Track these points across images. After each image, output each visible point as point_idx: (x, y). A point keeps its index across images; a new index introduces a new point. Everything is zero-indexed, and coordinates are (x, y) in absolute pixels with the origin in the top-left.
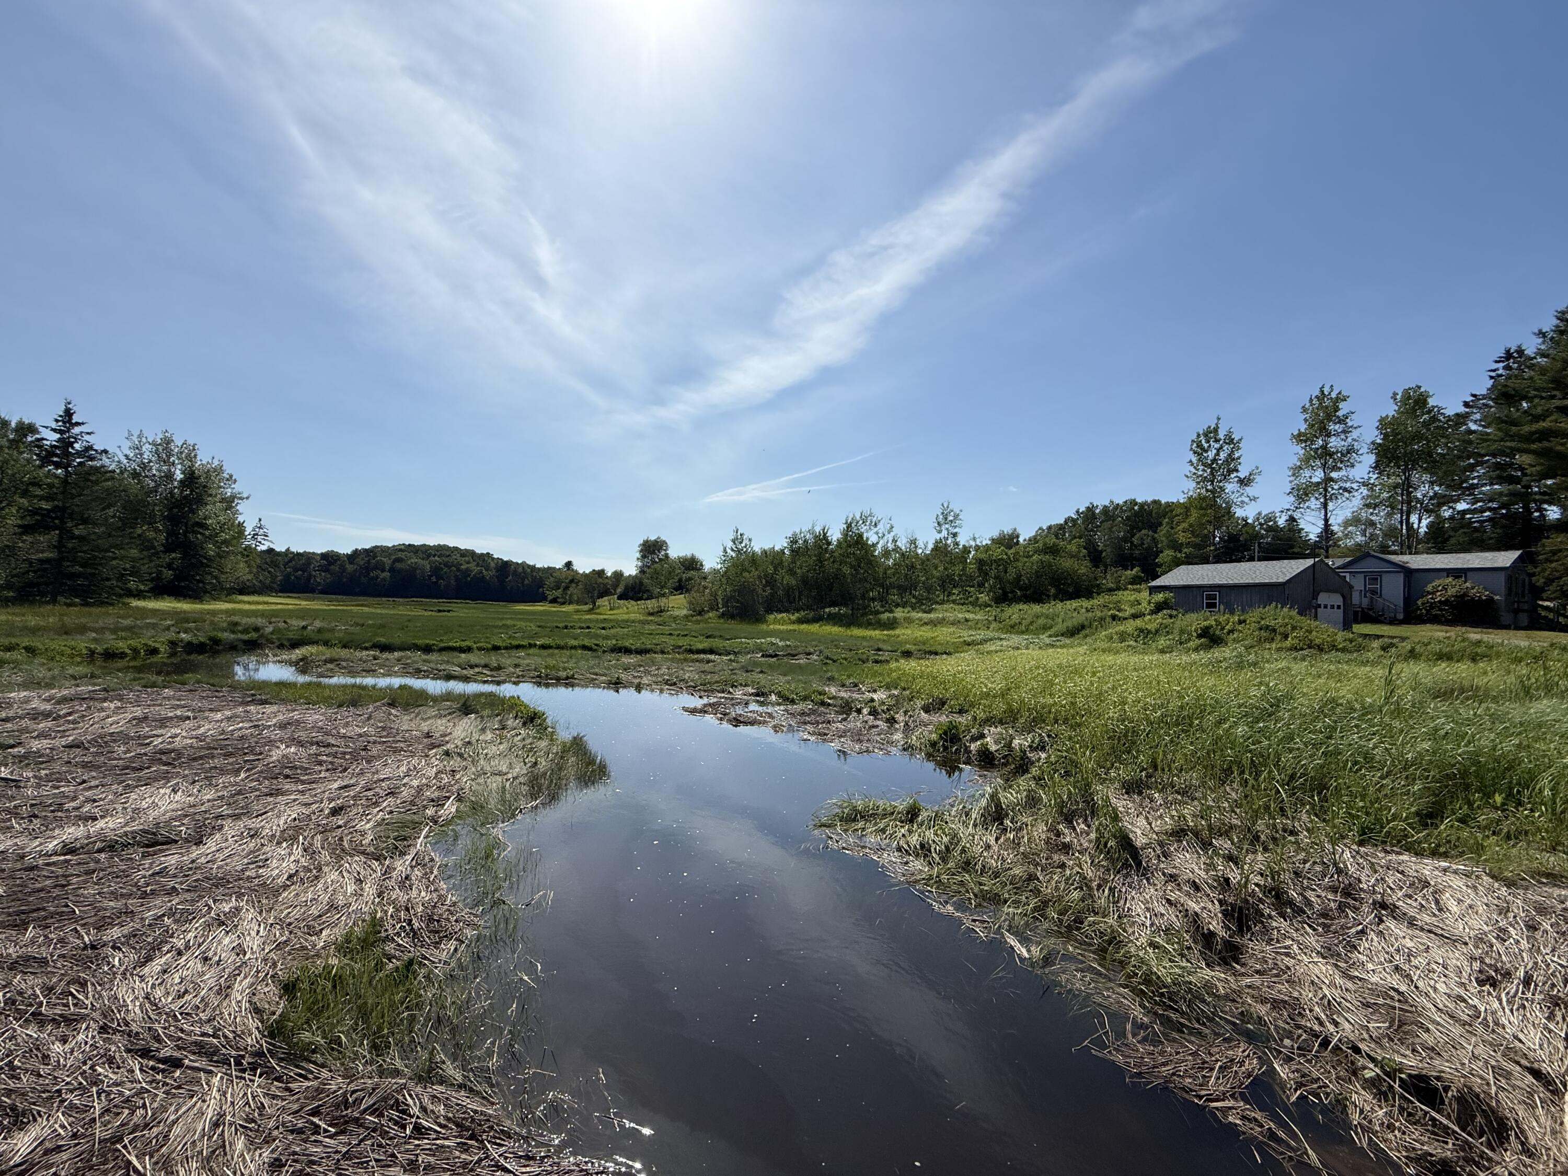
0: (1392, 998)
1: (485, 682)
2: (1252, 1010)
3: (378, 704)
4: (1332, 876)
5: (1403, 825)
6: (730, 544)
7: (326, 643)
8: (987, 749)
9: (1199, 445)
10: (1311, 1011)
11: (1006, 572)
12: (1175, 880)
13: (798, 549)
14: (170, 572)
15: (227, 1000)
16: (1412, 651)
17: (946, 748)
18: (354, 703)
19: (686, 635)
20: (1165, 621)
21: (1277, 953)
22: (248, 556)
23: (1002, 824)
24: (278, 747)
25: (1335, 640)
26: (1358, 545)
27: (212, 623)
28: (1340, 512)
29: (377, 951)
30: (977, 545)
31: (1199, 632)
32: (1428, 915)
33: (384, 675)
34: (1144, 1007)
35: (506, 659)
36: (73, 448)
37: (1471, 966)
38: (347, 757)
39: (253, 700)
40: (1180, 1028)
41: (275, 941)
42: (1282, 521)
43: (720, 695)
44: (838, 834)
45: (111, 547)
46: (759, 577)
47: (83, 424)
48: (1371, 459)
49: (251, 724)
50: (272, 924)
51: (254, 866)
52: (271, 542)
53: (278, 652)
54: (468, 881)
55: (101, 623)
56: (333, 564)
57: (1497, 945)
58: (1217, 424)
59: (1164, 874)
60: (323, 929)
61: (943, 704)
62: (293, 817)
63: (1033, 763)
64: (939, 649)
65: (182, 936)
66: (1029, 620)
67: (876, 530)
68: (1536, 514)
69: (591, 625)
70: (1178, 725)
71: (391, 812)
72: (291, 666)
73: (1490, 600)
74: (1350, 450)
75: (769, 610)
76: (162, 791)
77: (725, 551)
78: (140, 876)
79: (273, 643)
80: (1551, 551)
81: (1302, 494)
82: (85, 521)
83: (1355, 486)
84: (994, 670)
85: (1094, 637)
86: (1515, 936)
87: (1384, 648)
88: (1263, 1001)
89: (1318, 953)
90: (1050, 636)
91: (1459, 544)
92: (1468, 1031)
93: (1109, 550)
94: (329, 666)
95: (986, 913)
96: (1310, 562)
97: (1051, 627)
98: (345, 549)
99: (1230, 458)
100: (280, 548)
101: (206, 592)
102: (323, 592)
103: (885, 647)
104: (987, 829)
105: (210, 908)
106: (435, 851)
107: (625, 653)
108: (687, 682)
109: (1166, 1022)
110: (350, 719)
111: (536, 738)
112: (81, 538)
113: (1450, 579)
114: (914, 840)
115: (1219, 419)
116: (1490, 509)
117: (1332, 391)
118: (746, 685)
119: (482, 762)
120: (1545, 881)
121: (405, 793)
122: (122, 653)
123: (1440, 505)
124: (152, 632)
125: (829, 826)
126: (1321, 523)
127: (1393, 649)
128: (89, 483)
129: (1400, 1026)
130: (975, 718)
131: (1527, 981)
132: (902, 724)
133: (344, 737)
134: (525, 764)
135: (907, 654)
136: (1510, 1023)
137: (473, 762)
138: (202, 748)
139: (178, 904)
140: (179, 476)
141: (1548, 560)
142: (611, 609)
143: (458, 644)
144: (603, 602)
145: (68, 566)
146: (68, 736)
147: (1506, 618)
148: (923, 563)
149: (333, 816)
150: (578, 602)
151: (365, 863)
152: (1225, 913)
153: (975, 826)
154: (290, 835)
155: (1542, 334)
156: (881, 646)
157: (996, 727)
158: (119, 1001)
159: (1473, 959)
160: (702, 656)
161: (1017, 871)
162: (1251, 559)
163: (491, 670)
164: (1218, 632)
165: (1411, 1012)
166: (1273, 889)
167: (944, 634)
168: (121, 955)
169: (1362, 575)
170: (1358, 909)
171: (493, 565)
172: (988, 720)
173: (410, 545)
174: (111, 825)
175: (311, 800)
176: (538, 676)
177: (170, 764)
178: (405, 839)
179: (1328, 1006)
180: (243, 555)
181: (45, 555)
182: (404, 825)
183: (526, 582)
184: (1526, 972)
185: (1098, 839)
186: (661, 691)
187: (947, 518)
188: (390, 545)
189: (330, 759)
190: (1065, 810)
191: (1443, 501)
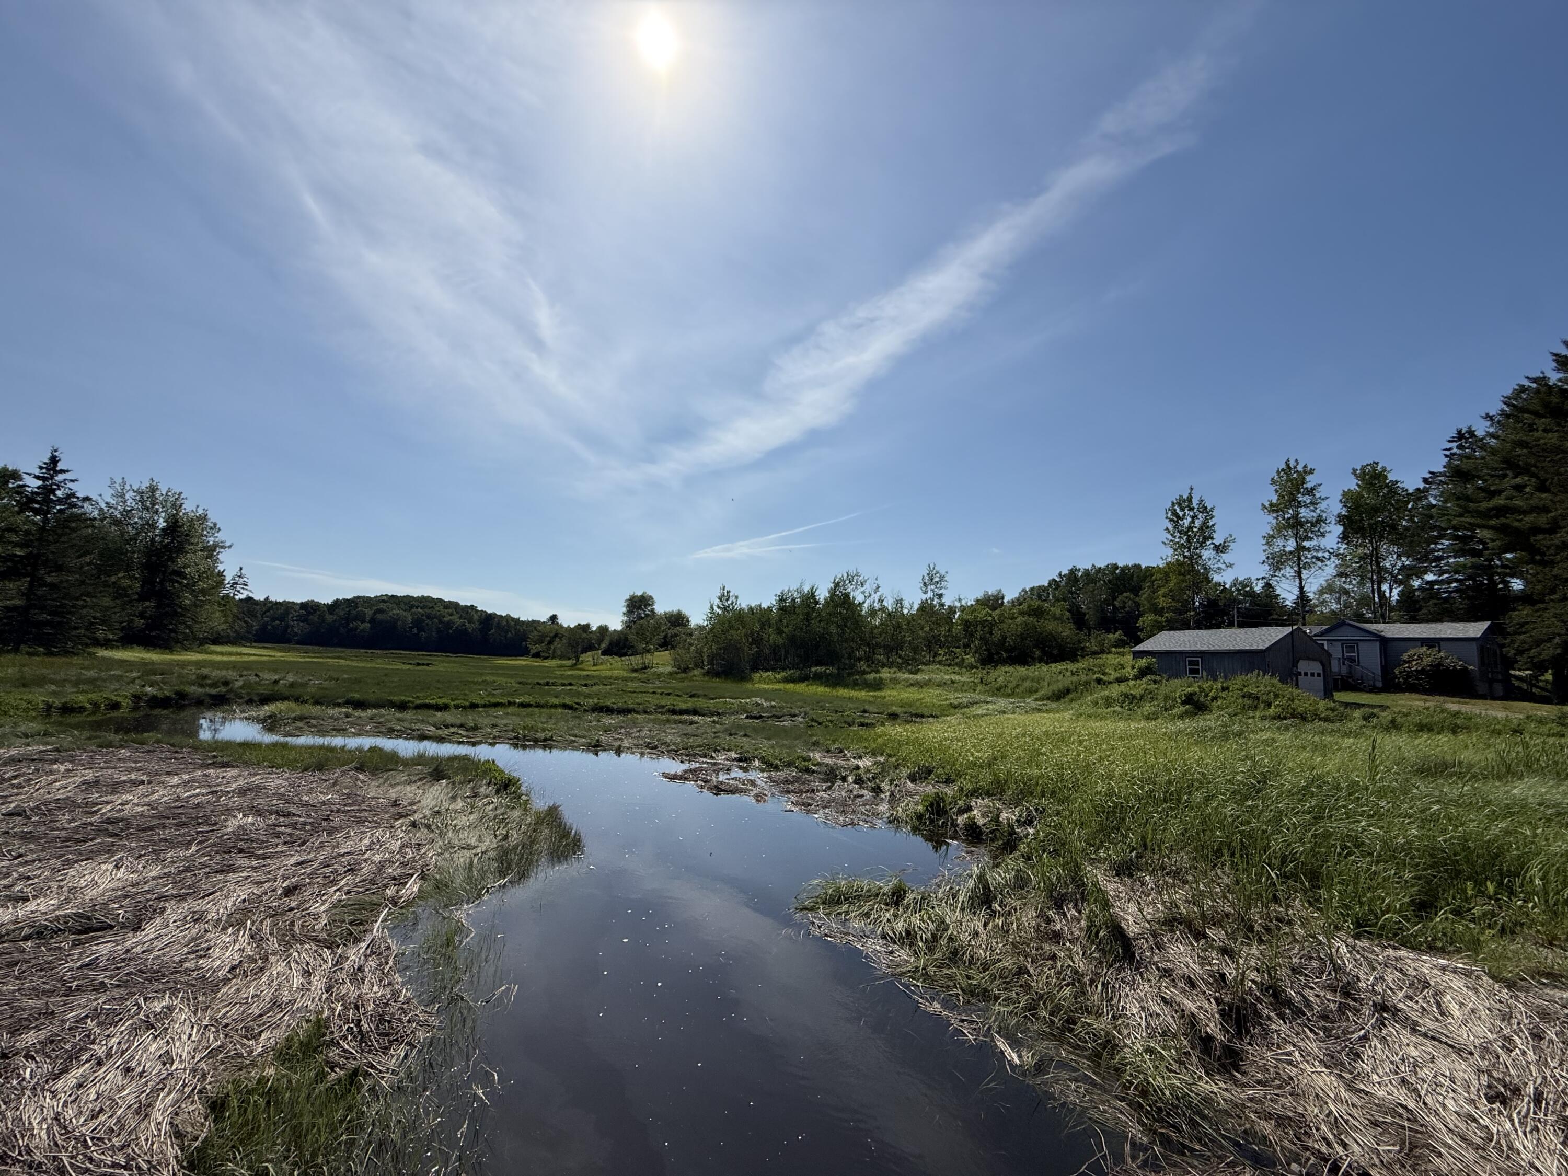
0: (1400, 1116)
1: (460, 743)
2: (1257, 1128)
3: (345, 768)
4: (1330, 973)
5: (1396, 918)
6: (717, 602)
7: (297, 700)
8: (975, 824)
9: (1175, 513)
10: (1318, 1129)
11: (991, 634)
12: (1170, 976)
13: (786, 607)
14: (142, 621)
15: (146, 1122)
16: (1393, 721)
17: (932, 821)
18: (320, 767)
19: (669, 694)
20: (1149, 687)
21: (1279, 1060)
22: (224, 605)
23: (990, 907)
24: (235, 817)
25: (1317, 710)
26: (1333, 613)
27: (180, 676)
28: (1313, 581)
29: (320, 1058)
30: (962, 606)
31: (1184, 698)
32: (1430, 1019)
33: (355, 735)
34: (1143, 1124)
35: (483, 718)
36: (55, 495)
37: (1479, 1080)
38: (308, 828)
39: (214, 763)
40: (1182, 1149)
41: (208, 1048)
42: (1258, 588)
43: (702, 760)
44: (820, 919)
45: (82, 595)
46: (746, 635)
47: (68, 471)
48: (1339, 529)
49: (209, 790)
50: (207, 1026)
51: (194, 956)
52: (251, 591)
53: (246, 707)
54: (425, 973)
55: (62, 675)
56: (312, 614)
57: (1504, 1056)
58: (1190, 494)
59: (1158, 968)
60: (262, 1031)
61: (930, 772)
62: (243, 898)
63: (1021, 839)
64: (926, 712)
65: (104, 1042)
66: (1015, 683)
67: (862, 589)
68: (1500, 586)
69: (573, 682)
70: (1165, 801)
71: (348, 892)
72: (258, 722)
73: (1465, 670)
74: (1320, 520)
75: (755, 668)
76: (104, 867)
77: (712, 607)
78: (65, 969)
79: (241, 698)
80: (1518, 624)
81: (1277, 561)
82: (59, 568)
83: (1326, 555)
84: (981, 737)
85: (1079, 702)
86: (1520, 1046)
87: (1365, 718)
88: (1268, 1117)
89: (1321, 1061)
90: (1036, 700)
91: (1431, 614)
92: (1482, 1157)
93: (1091, 612)
94: (299, 724)
95: (975, 1011)
96: (1288, 630)
97: (1036, 691)
98: (326, 599)
99: (1205, 526)
100: (259, 596)
101: (177, 641)
102: (298, 643)
103: (871, 709)
104: (975, 913)
105: (140, 1008)
106: (392, 937)
107: (606, 712)
108: (668, 746)
109: (1166, 1142)
110: (315, 784)
111: (508, 807)
112: (53, 586)
113: (1424, 649)
114: (900, 926)
115: (1192, 489)
116: (1456, 580)
117: (1298, 464)
118: (728, 750)
119: (450, 834)
120: (1545, 981)
121: (366, 869)
122: (81, 707)
123: (1409, 577)
124: (116, 685)
125: (811, 909)
126: (1296, 591)
127: (1375, 720)
128: (68, 531)
129: (1411, 1150)
130: (961, 789)
131: (1538, 1098)
132: (888, 794)
133: (307, 804)
134: (496, 836)
135: (893, 716)
136: (1525, 1148)
137: (440, 834)
138: (153, 817)
139: (104, 1003)
140: (162, 524)
141: (1516, 633)
142: (594, 665)
143: (434, 702)
144: (587, 657)
145: (35, 614)
146: (10, 803)
147: (1482, 688)
148: (909, 624)
149: (286, 896)
150: (561, 657)
151: (316, 951)
152: (1222, 1013)
153: (963, 909)
154: (236, 921)
155: (1488, 417)
156: (866, 707)
157: (983, 799)
158: (24, 1124)
159: (1480, 1071)
160: (685, 717)
161: (1007, 963)
162: (1231, 625)
163: (467, 730)
164: (1202, 699)
165: (1421, 1133)
166: (1270, 987)
167: (931, 697)
168: (34, 1066)
169: (1339, 644)
170: (1358, 1011)
171: (476, 617)
172: (975, 792)
173: (392, 596)
174: (42, 908)
175: (263, 878)
176: (515, 738)
177: (116, 835)
178: (361, 924)
179: (1335, 1124)
180: (219, 604)
181: (13, 602)
182: (361, 907)
183: (509, 635)
184: (1536, 1089)
185: (1089, 928)
186: (642, 754)
187: (932, 579)
188: (372, 596)
189: (288, 831)
190: (1055, 894)
191: (1411, 572)
